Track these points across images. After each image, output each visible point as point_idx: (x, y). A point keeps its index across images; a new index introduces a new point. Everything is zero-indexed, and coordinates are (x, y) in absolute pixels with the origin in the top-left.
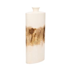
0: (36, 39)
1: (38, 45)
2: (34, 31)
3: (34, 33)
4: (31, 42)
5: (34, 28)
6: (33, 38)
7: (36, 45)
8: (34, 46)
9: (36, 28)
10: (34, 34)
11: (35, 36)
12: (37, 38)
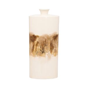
0: (38, 49)
1: (42, 57)
2: (36, 39)
3: (36, 40)
4: (32, 52)
5: (36, 35)
6: (35, 47)
7: (38, 57)
8: (36, 57)
9: (38, 35)
10: (36, 42)
11: (37, 45)
12: (40, 47)
